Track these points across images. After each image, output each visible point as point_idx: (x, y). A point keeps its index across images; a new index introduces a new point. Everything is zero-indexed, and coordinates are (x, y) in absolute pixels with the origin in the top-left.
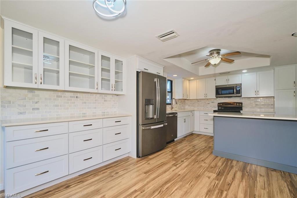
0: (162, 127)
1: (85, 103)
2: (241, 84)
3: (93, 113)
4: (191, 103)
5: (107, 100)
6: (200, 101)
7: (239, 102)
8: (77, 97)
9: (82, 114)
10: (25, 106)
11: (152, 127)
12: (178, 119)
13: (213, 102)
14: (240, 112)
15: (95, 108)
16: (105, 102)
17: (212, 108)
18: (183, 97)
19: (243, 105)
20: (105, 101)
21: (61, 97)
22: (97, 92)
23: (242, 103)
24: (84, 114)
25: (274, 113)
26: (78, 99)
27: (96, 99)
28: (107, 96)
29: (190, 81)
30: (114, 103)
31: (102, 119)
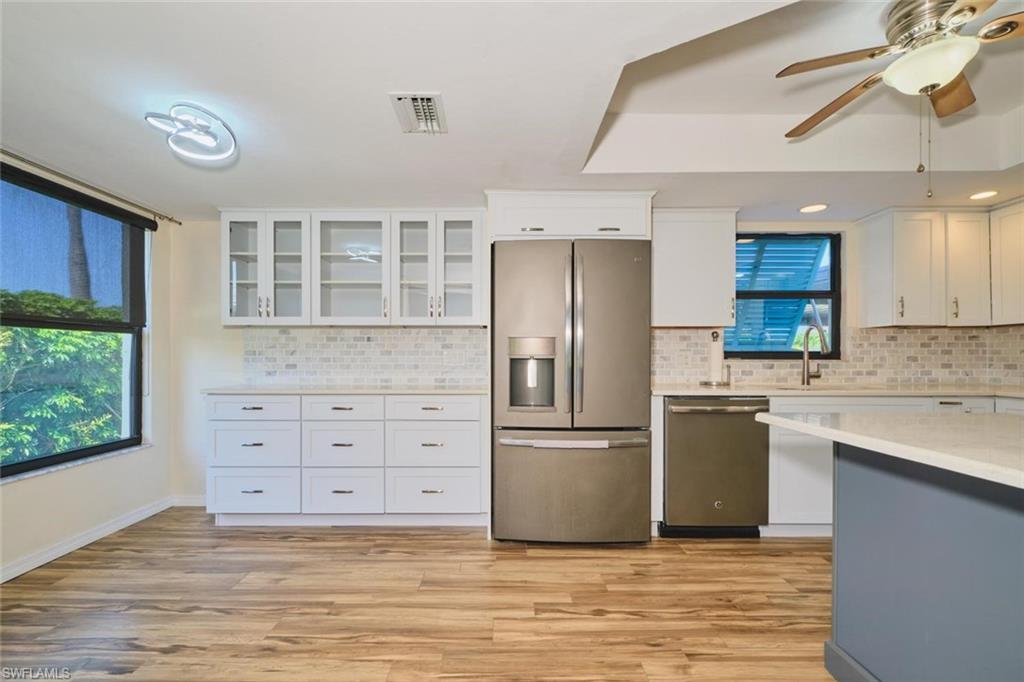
0: (600, 449)
1: (390, 353)
3: (409, 380)
5: (452, 345)
8: (369, 339)
9: (382, 380)
10: (275, 360)
11: (539, 444)
15: (416, 367)
16: (445, 350)
18: (902, 314)
21: (335, 339)
22: (388, 324)
24: (386, 381)
26: (373, 343)
27: (419, 341)
28: (451, 333)
29: (992, 213)
30: (477, 354)
31: (382, 397)
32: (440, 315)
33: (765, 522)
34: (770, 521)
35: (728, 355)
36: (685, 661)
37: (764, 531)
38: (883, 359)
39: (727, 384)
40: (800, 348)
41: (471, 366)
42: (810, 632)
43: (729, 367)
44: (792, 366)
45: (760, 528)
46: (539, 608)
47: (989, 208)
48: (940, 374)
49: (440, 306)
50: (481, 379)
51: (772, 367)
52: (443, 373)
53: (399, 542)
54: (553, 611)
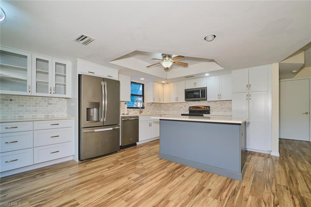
0: (112, 130)
1: (22, 106)
2: (206, 87)
3: (33, 116)
4: (166, 107)
5: (52, 103)
6: (174, 105)
7: (207, 106)
8: (11, 100)
9: (18, 116)
11: (96, 130)
12: (140, 123)
13: (185, 106)
14: (203, 116)
15: (36, 111)
16: (49, 106)
17: (185, 111)
18: (154, 100)
19: (210, 109)
20: (49, 104)
23: (209, 107)
24: (21, 117)
25: (231, 117)
26: (13, 102)
27: (37, 102)
28: (52, 99)
29: (164, 85)
30: (62, 107)
31: (32, 122)
32: (54, 93)
33: (138, 141)
34: (139, 141)
35: (128, 108)
36: (142, 164)
37: (138, 143)
38: (150, 109)
39: (128, 114)
40: (139, 107)
41: (60, 110)
42: (154, 154)
43: (128, 110)
44: (138, 110)
45: (137, 143)
46: (109, 168)
47: (163, 84)
48: (157, 111)
49: (54, 90)
50: (63, 115)
51: (134, 110)
52: (48, 113)
53: (45, 171)
54: (112, 167)
